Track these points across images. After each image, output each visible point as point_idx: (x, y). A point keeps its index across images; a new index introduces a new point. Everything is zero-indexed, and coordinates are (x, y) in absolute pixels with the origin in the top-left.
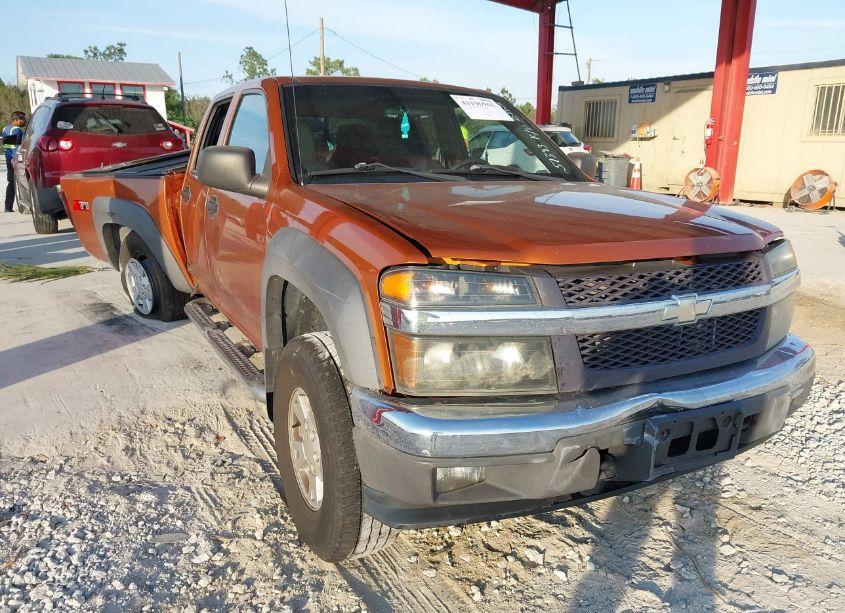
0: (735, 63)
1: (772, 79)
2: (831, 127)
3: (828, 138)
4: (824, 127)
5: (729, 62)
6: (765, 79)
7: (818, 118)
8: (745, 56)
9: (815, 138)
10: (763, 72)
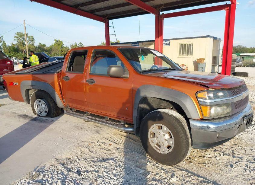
0: (160, 38)
1: (169, 42)
2: (184, 54)
3: (183, 56)
4: (182, 54)
5: (158, 38)
6: (167, 42)
7: (181, 52)
8: (162, 36)
9: (180, 57)
10: (166, 40)
